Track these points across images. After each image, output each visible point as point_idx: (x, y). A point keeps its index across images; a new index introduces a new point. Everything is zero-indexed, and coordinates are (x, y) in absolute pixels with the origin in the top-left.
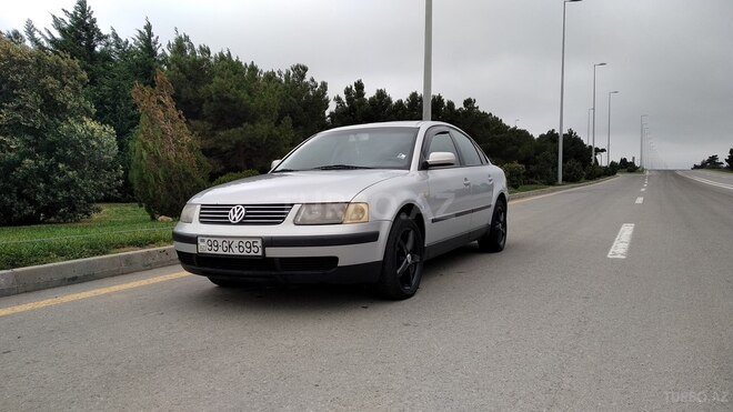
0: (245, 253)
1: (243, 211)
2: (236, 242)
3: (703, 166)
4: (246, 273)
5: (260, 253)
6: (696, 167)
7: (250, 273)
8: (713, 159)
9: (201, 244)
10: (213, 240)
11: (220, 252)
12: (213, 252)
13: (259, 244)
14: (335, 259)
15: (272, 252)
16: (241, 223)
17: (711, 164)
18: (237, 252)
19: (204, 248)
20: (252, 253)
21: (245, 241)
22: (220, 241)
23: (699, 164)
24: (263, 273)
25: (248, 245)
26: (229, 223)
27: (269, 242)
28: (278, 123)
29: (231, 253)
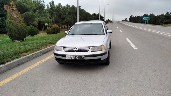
0: (80, 59)
1: (77, 48)
2: (78, 56)
3: (124, 21)
4: (79, 63)
5: (84, 59)
6: (123, 21)
7: (81, 63)
8: (126, 19)
9: (67, 57)
10: (71, 56)
11: (73, 59)
12: (71, 59)
13: (84, 57)
14: (101, 59)
15: (87, 58)
16: (77, 52)
17: (126, 20)
18: (78, 59)
19: (68, 58)
20: (82, 59)
21: (80, 56)
22: (73, 56)
23: (123, 20)
24: (84, 63)
25: (81, 57)
26: (74, 52)
27: (86, 56)
28: (35, 12)
29: (76, 59)
